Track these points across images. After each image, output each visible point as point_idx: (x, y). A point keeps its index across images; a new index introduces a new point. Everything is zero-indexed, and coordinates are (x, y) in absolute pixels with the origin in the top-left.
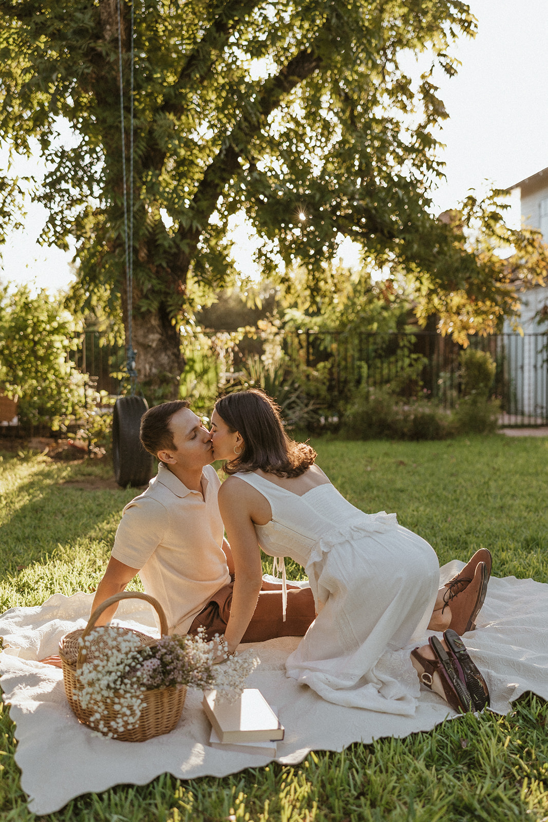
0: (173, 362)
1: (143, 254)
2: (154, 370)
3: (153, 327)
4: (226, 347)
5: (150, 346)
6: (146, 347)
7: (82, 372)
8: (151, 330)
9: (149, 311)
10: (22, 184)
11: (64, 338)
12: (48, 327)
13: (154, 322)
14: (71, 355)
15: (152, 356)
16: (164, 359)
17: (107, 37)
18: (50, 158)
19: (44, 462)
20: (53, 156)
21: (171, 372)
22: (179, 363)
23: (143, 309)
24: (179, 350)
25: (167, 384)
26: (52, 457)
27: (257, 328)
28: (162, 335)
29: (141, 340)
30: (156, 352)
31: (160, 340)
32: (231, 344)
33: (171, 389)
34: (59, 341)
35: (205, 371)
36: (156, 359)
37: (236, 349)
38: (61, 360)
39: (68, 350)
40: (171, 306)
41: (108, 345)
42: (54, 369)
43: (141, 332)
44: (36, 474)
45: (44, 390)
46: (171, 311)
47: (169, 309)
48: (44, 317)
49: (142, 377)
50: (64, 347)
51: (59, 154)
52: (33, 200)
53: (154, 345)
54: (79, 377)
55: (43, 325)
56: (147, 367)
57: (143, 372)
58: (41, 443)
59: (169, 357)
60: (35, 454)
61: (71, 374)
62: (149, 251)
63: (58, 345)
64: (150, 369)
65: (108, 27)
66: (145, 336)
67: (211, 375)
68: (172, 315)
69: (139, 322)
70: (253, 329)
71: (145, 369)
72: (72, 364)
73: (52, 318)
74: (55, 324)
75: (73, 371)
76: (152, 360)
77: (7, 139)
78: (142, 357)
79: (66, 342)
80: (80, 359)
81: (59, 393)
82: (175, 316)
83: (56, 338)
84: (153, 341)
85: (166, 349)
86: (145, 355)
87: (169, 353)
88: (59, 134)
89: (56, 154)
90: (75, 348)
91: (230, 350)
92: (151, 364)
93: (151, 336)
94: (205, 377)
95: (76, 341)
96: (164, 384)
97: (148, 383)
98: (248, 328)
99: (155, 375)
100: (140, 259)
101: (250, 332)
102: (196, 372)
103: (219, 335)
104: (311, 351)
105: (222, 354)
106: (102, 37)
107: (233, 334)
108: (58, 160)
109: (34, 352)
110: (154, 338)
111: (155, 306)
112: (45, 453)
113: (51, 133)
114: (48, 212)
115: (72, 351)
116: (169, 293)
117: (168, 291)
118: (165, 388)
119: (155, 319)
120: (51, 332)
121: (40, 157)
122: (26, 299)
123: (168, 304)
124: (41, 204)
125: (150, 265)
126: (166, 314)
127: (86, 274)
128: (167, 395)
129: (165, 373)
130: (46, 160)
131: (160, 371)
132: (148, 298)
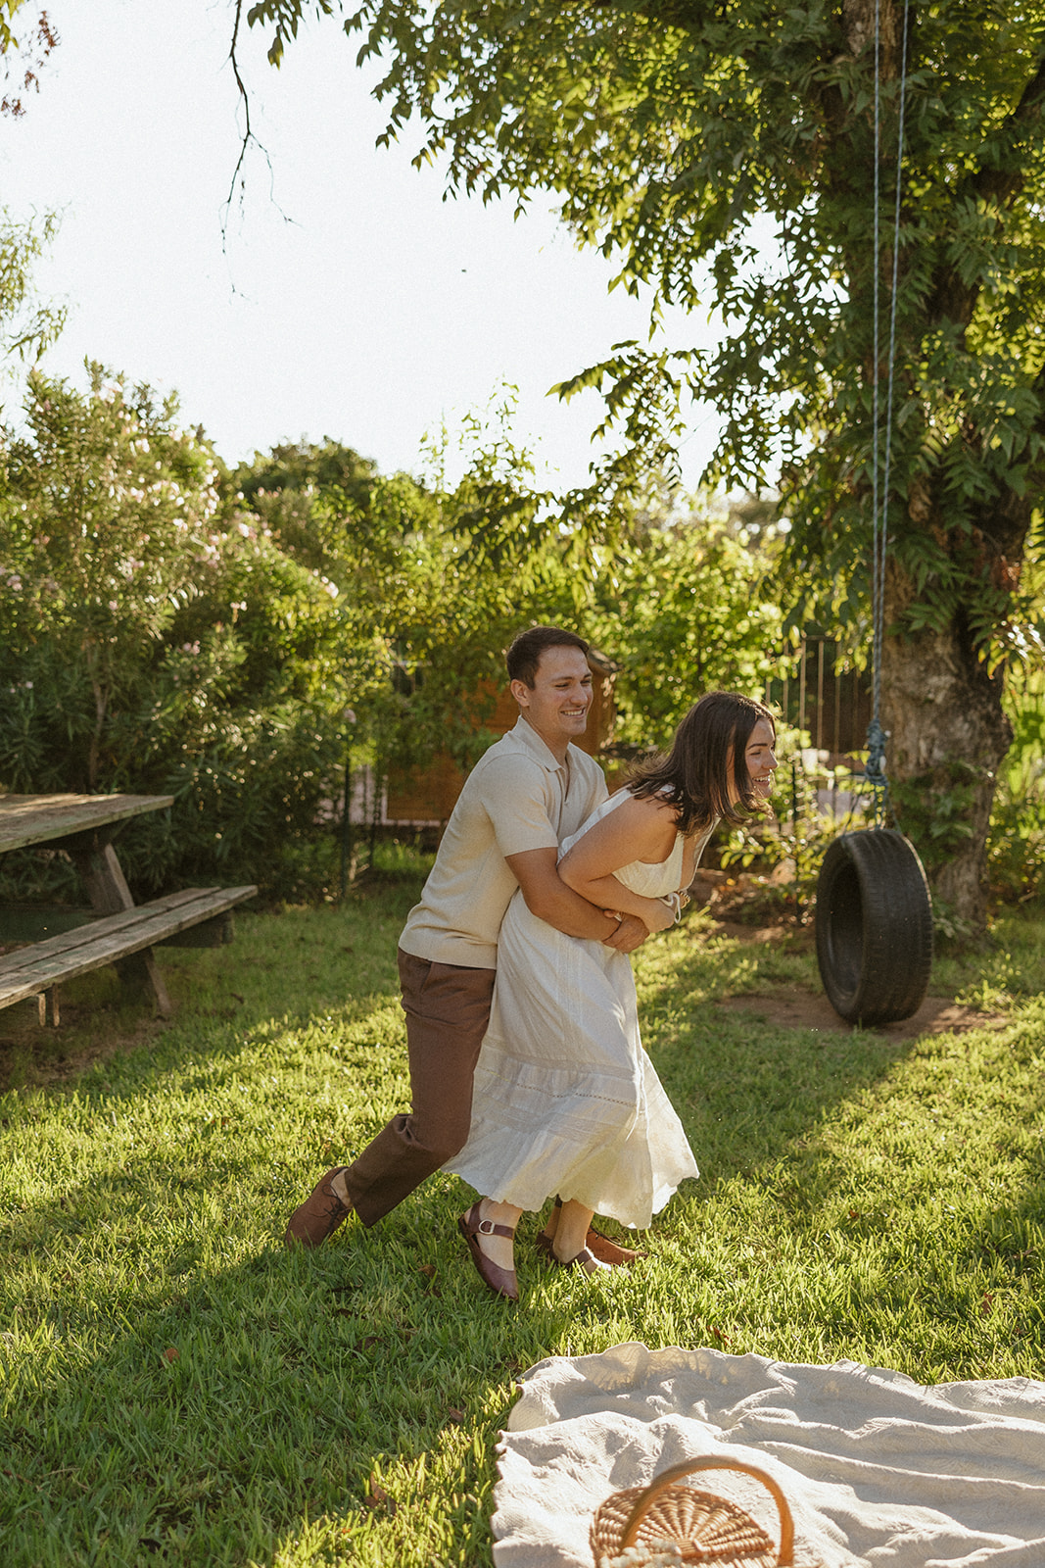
0: (982, 734)
1: (919, 507)
2: (938, 754)
3: (939, 659)
5: (931, 702)
6: (922, 703)
7: (797, 726)
8: (933, 667)
9: (927, 630)
10: (674, 367)
11: (761, 655)
12: (728, 635)
13: (942, 648)
14: (775, 690)
15: (934, 722)
16: (961, 729)
17: (857, 48)
18: (732, 305)
19: (703, 930)
20: (740, 300)
21: (975, 756)
22: (996, 737)
23: (916, 626)
24: (999, 708)
25: (966, 785)
26: (718, 918)
28: (958, 676)
29: (911, 688)
30: (944, 715)
31: (953, 687)
33: (974, 795)
34: (750, 661)
36: (943, 729)
39: (769, 680)
40: (979, 617)
41: (853, 671)
43: (911, 671)
46: (979, 629)
47: (976, 624)
48: (721, 612)
49: (911, 767)
50: (762, 675)
51: (752, 294)
52: (697, 396)
53: (940, 699)
54: (790, 737)
55: (720, 630)
56: (923, 745)
57: (912, 757)
59: (972, 723)
62: (934, 497)
63: (747, 669)
64: (930, 752)
65: (859, 26)
66: (921, 681)
68: (978, 638)
69: (907, 650)
71: (918, 750)
73: (740, 611)
74: (743, 627)
76: (934, 730)
77: (649, 276)
78: (913, 725)
79: (765, 664)
80: (794, 696)
82: (985, 642)
83: (742, 654)
84: (938, 689)
85: (964, 707)
86: (920, 719)
87: (974, 715)
88: (754, 252)
89: (747, 299)
90: (784, 676)
92: (931, 740)
93: (934, 680)
95: (785, 660)
96: (959, 787)
97: (924, 782)
99: (939, 764)
100: (913, 516)
106: (846, 50)
108: (748, 308)
109: (698, 686)
110: (940, 685)
111: (943, 618)
112: (707, 909)
113: (738, 251)
114: (725, 419)
115: (777, 682)
116: (976, 587)
117: (973, 581)
118: (958, 798)
119: (944, 644)
120: (735, 645)
121: (714, 305)
122: (686, 576)
123: (974, 612)
124: (712, 404)
125: (934, 528)
126: (966, 636)
127: (802, 541)
128: (965, 810)
129: (961, 762)
130: (726, 311)
131: (951, 757)
132: (928, 602)
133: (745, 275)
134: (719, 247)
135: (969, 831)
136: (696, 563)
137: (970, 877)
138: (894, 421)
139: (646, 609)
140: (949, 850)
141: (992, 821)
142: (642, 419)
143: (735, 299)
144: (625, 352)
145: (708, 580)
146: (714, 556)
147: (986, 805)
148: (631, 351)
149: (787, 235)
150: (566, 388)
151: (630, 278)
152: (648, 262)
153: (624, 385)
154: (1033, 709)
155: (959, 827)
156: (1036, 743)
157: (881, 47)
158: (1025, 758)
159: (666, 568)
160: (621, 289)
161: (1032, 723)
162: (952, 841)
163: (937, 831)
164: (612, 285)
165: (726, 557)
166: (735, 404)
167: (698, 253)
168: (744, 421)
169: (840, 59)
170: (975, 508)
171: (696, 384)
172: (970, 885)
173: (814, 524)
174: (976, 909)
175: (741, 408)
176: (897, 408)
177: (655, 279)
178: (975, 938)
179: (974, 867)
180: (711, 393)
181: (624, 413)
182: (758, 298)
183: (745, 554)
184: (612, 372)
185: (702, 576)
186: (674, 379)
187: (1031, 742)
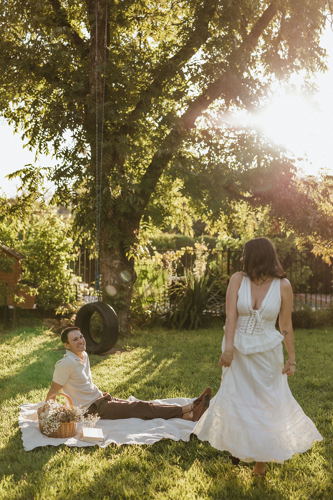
1: (110, 214)
2: (116, 282)
3: (116, 256)
4: (172, 260)
5: (114, 267)
6: (112, 268)
7: (78, 275)
8: (115, 258)
9: (112, 247)
10: (43, 172)
11: (67, 253)
12: (57, 247)
13: (117, 253)
14: (71, 264)
15: (115, 273)
16: (122, 275)
17: (92, 92)
19: (50, 335)
20: (61, 153)
22: (133, 277)
23: (110, 246)
24: (133, 270)
26: (54, 332)
27: (194, 248)
28: (121, 260)
29: (109, 264)
30: (118, 271)
31: (120, 263)
32: (176, 258)
33: (126, 293)
34: (64, 255)
35: (155, 278)
36: (117, 275)
37: (180, 261)
38: (65, 267)
39: (70, 261)
40: (127, 244)
41: (94, 259)
42: (60, 273)
43: (108, 259)
44: (44, 344)
45: (53, 287)
46: (126, 248)
47: (126, 246)
48: (55, 240)
49: (109, 286)
50: (67, 260)
51: (65, 152)
52: (49, 179)
53: (116, 267)
54: (76, 279)
55: (54, 245)
56: (112, 279)
57: (109, 283)
58: (49, 322)
59: (126, 274)
60: (45, 329)
61: (70, 277)
62: (114, 211)
63: (63, 258)
64: (114, 281)
65: (93, 87)
66: (111, 261)
67: (160, 280)
68: (126, 250)
69: (107, 253)
70: (191, 248)
71: (111, 281)
72: (72, 271)
73: (60, 240)
74: (62, 245)
75: (72, 274)
76: (115, 275)
77: (35, 146)
78: (109, 274)
79: (68, 256)
80: (77, 267)
81: (63, 289)
82: (128, 251)
83: (61, 253)
84: (116, 264)
85: (124, 269)
86: (111, 272)
87: (127, 271)
88: (65, 140)
89: (63, 153)
90: (74, 260)
91: (175, 262)
92: (114, 278)
93: (115, 261)
94: (155, 283)
95: (74, 255)
96: (122, 291)
98: (188, 248)
99: (116, 285)
100: (108, 217)
101: (189, 250)
102: (148, 279)
103: (168, 252)
104: (231, 263)
105: (170, 265)
106: (90, 93)
107: (178, 252)
108: (63, 156)
109: (47, 263)
110: (116, 263)
111: (117, 244)
112: (51, 329)
113: (60, 140)
114: (57, 186)
115: (72, 262)
116: (126, 236)
117: (125, 235)
118: (121, 294)
119: (117, 251)
120: (59, 250)
121: (54, 155)
122: (44, 229)
123: (125, 243)
124: (53, 182)
125: (114, 220)
126: (123, 249)
127: (79, 221)
128: (123, 298)
129: (122, 284)
130: (57, 156)
131: (120, 283)
132: (113, 240)
133: (62, 147)
134: (55, 138)
135: (124, 303)
136: (47, 225)
137: (125, 317)
138: (102, 192)
139: (31, 239)
140: (119, 309)
141: (132, 301)
142: (33, 186)
143: (59, 154)
144: (28, 167)
145: (51, 230)
146: (52, 223)
147: (130, 297)
148: (30, 167)
149: (74, 136)
150: (11, 176)
151: (30, 146)
152: (35, 142)
153: (28, 176)
154: (145, 269)
155: (121, 302)
156: (146, 279)
157: (98, 93)
158: (143, 284)
159: (38, 226)
160: (27, 148)
161: (145, 273)
162: (120, 306)
163: (115, 303)
164: (24, 147)
165: (56, 223)
166: (60, 182)
167: (49, 140)
168: (62, 187)
169: (88, 95)
170: (125, 215)
171: (48, 176)
172: (125, 318)
173: (82, 216)
174: (127, 326)
175: (61, 183)
176: (103, 189)
177: (37, 147)
178: (126, 333)
179: (126, 314)
180: (53, 179)
181: (28, 184)
182: (66, 154)
183: (62, 222)
184: (24, 172)
185: (49, 229)
186: (42, 175)
187: (145, 279)
